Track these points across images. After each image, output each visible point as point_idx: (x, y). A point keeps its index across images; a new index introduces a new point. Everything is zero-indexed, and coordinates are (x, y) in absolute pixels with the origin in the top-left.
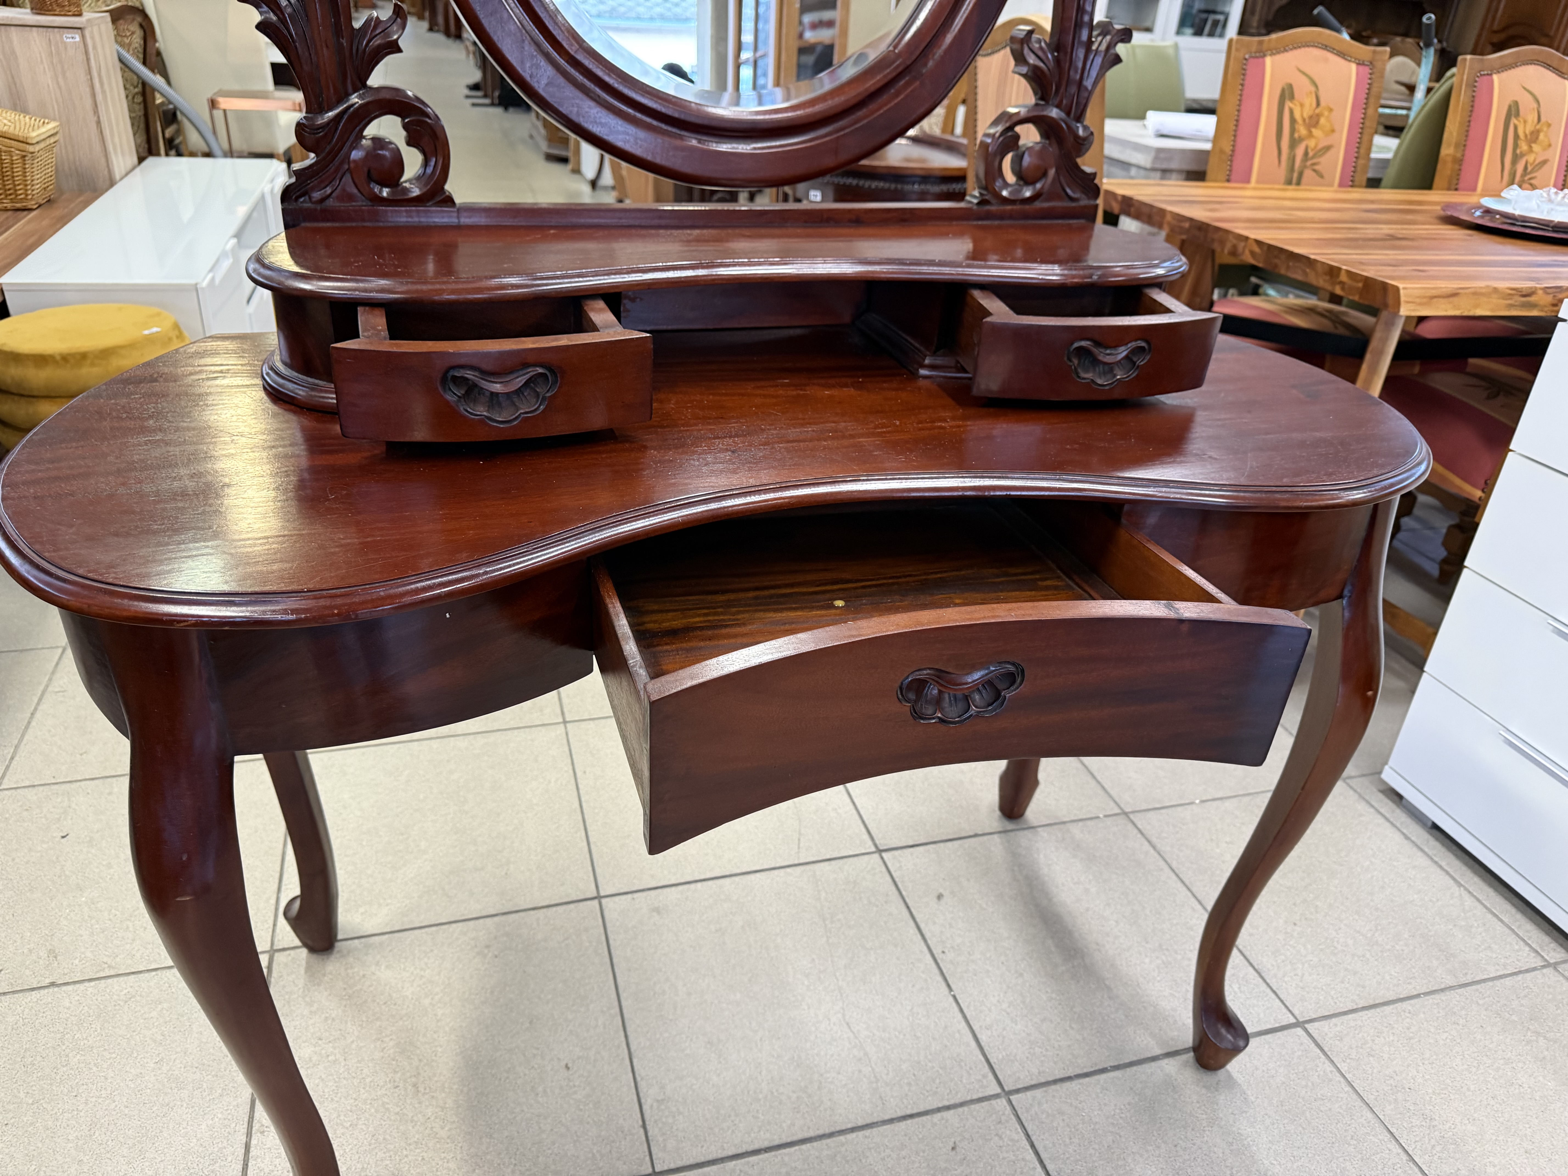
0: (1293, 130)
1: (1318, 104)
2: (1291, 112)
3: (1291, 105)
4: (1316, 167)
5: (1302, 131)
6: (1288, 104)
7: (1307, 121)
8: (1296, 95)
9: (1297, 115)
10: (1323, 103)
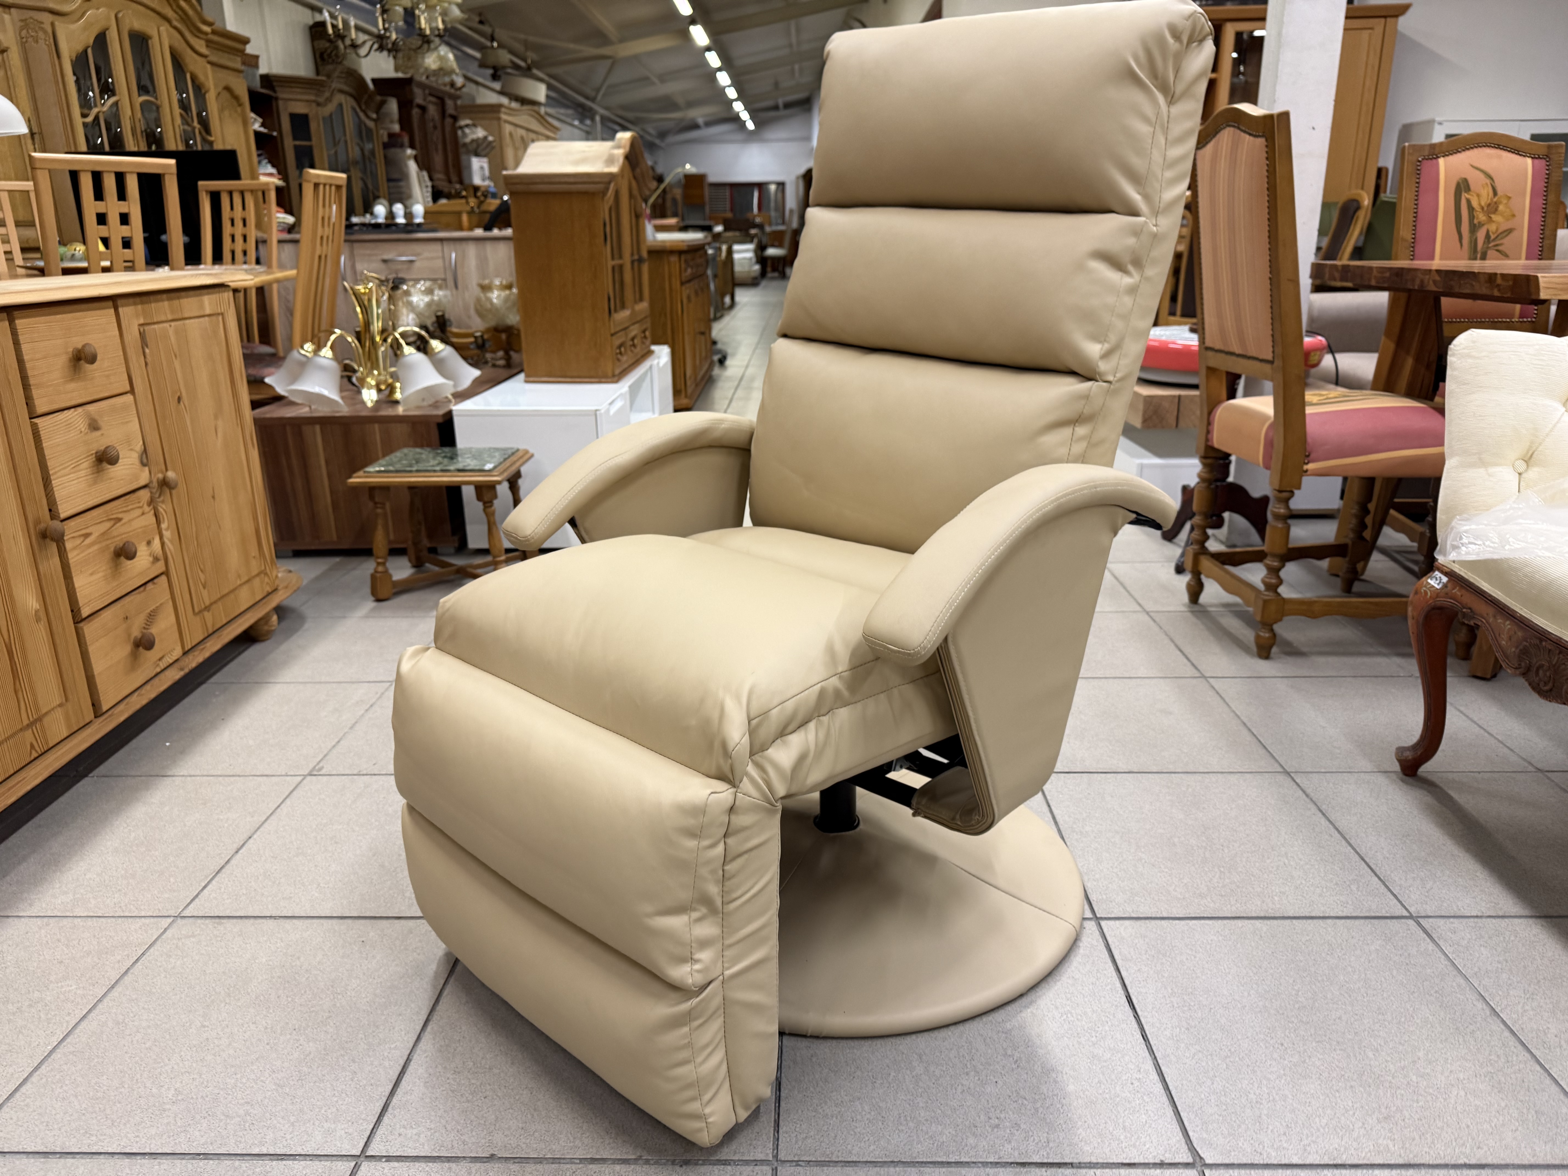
0: (1472, 217)
1: (1495, 193)
2: (1468, 201)
3: (1467, 196)
4: (1500, 248)
5: (1481, 217)
6: (1465, 196)
7: (1485, 209)
8: (1472, 187)
9: (1475, 203)
10: (1500, 193)
